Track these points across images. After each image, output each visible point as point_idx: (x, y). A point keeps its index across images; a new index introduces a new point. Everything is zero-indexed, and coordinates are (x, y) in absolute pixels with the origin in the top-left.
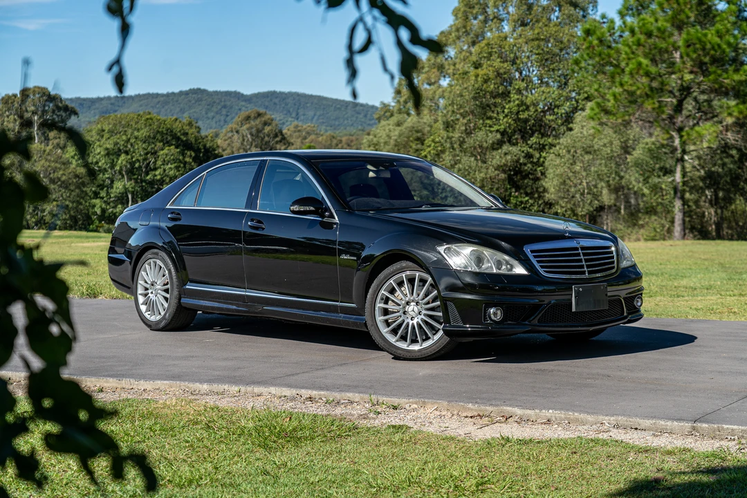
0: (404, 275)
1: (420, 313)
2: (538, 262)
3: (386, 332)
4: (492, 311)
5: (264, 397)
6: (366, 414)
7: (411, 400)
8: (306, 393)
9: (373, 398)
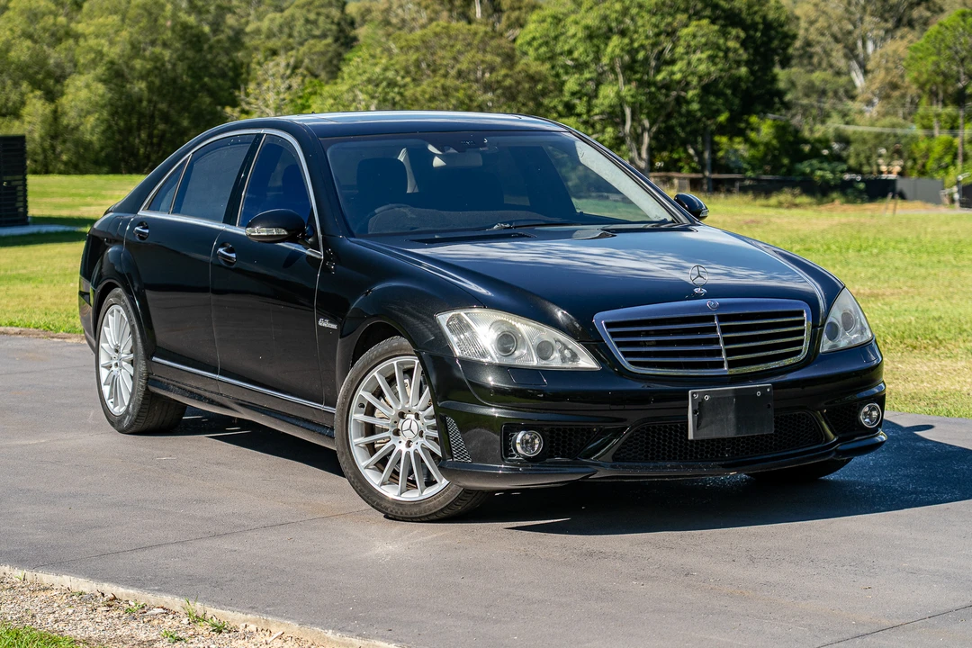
0: (395, 363)
1: (421, 434)
2: (619, 344)
3: (367, 467)
4: (520, 436)
5: (49, 594)
6: (155, 641)
7: (249, 616)
8: (110, 589)
9: (198, 607)
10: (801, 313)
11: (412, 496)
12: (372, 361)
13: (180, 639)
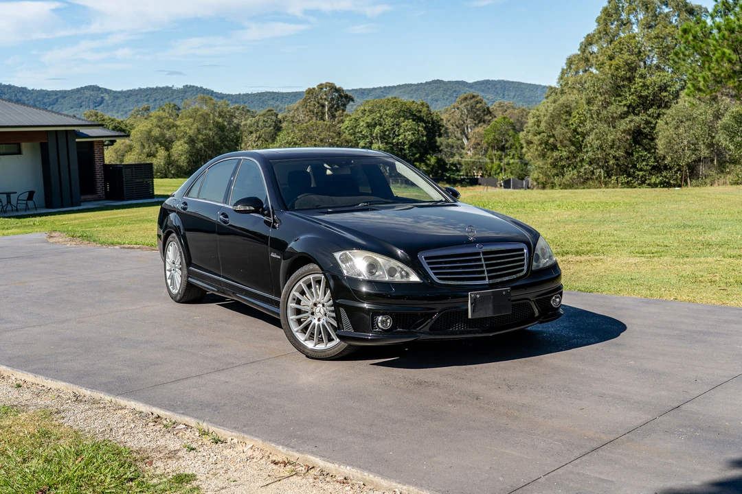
0: (311, 277)
1: (325, 315)
2: (432, 269)
3: (297, 331)
4: (380, 318)
5: (123, 412)
6: (179, 450)
7: (233, 434)
8: (157, 411)
9: (205, 426)
10: (522, 250)
11: (321, 347)
12: (299, 276)
13: (193, 449)
